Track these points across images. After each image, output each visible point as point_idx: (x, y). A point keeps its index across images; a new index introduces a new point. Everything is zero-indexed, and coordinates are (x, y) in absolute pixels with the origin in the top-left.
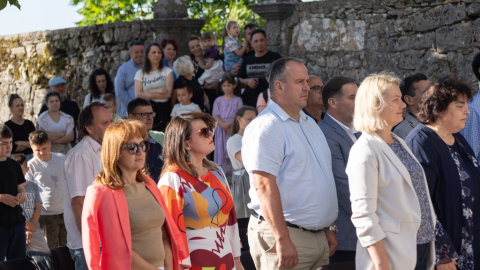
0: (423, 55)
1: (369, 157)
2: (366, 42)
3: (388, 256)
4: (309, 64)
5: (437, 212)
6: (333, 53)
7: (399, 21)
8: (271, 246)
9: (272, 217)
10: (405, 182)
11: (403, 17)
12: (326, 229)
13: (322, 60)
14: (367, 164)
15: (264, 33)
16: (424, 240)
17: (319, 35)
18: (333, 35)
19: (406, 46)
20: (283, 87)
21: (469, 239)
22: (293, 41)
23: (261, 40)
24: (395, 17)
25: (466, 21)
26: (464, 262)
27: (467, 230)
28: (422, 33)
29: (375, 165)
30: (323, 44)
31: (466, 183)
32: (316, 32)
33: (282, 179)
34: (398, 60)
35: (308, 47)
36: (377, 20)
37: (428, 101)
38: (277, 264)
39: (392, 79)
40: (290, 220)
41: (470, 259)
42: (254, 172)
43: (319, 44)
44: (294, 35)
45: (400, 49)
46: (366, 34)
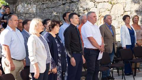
0: (51, 14)
1: (33, 41)
2: (36, 11)
3: (38, 67)
4: (21, 16)
5: (51, 55)
6: (27, 13)
7: (45, 5)
8: (8, 65)
9: (8, 57)
10: (43, 47)
11: (46, 4)
12: (23, 60)
13: (25, 15)
14: (33, 42)
15: (9, 8)
16: (48, 62)
17: (24, 8)
18: (28, 8)
19: (47, 12)
20: (11, 22)
21: (60, 62)
22: (17, 10)
23: (9, 10)
24: (44, 4)
25: (62, 5)
26: (59, 68)
27: (59, 60)
28: (51, 8)
29: (35, 43)
30: (25, 11)
31: (59, 47)
32: (23, 8)
33: (11, 47)
34: (45, 15)
35: (21, 12)
36: (39, 5)
37: (49, 26)
38: (9, 70)
39: (40, 20)
40: (13, 58)
41: (60, 67)
42: (3, 45)
43: (24, 11)
44: (17, 8)
45: (45, 12)
46: (36, 8)
